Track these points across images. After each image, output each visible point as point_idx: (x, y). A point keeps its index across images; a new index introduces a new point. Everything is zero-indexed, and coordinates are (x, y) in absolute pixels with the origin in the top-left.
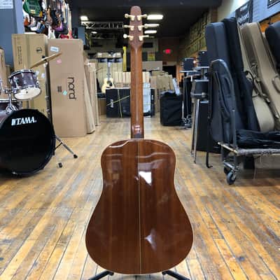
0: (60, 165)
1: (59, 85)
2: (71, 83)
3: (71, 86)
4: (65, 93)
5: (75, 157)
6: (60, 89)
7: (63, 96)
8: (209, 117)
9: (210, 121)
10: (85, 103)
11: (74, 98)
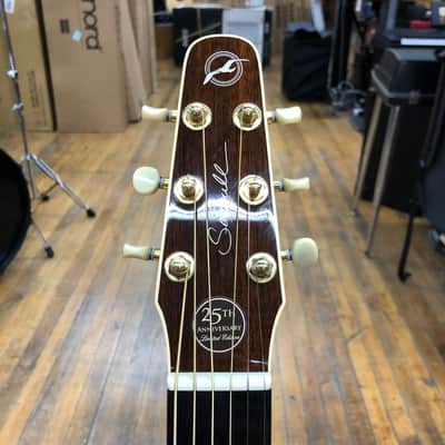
0: (49, 253)
1: (64, 18)
2: (89, 13)
3: (90, 20)
4: (77, 36)
5: (91, 214)
6: (65, 27)
7: (73, 42)
8: (422, 164)
9: (424, 171)
10: (122, 56)
11: (97, 47)
